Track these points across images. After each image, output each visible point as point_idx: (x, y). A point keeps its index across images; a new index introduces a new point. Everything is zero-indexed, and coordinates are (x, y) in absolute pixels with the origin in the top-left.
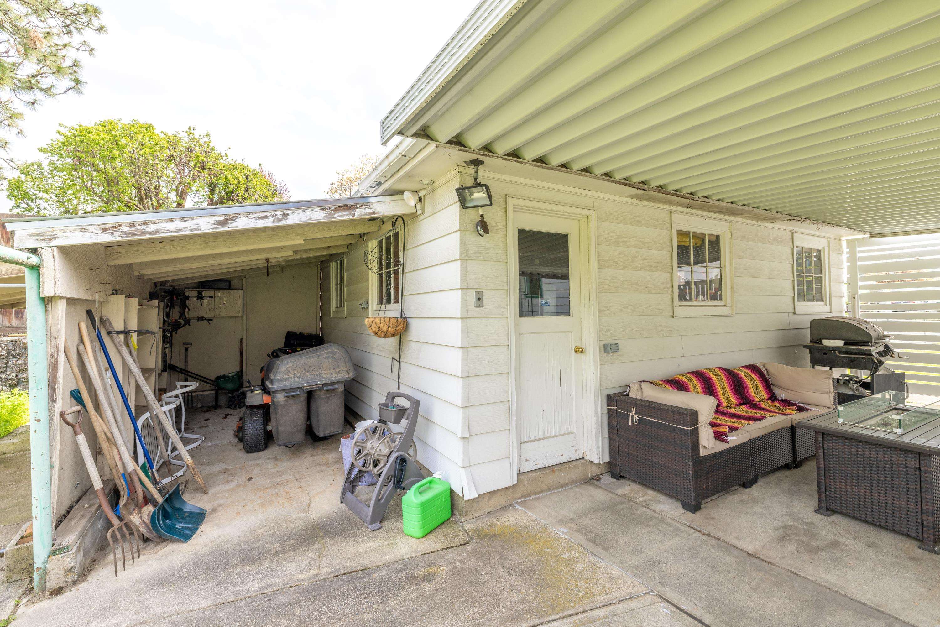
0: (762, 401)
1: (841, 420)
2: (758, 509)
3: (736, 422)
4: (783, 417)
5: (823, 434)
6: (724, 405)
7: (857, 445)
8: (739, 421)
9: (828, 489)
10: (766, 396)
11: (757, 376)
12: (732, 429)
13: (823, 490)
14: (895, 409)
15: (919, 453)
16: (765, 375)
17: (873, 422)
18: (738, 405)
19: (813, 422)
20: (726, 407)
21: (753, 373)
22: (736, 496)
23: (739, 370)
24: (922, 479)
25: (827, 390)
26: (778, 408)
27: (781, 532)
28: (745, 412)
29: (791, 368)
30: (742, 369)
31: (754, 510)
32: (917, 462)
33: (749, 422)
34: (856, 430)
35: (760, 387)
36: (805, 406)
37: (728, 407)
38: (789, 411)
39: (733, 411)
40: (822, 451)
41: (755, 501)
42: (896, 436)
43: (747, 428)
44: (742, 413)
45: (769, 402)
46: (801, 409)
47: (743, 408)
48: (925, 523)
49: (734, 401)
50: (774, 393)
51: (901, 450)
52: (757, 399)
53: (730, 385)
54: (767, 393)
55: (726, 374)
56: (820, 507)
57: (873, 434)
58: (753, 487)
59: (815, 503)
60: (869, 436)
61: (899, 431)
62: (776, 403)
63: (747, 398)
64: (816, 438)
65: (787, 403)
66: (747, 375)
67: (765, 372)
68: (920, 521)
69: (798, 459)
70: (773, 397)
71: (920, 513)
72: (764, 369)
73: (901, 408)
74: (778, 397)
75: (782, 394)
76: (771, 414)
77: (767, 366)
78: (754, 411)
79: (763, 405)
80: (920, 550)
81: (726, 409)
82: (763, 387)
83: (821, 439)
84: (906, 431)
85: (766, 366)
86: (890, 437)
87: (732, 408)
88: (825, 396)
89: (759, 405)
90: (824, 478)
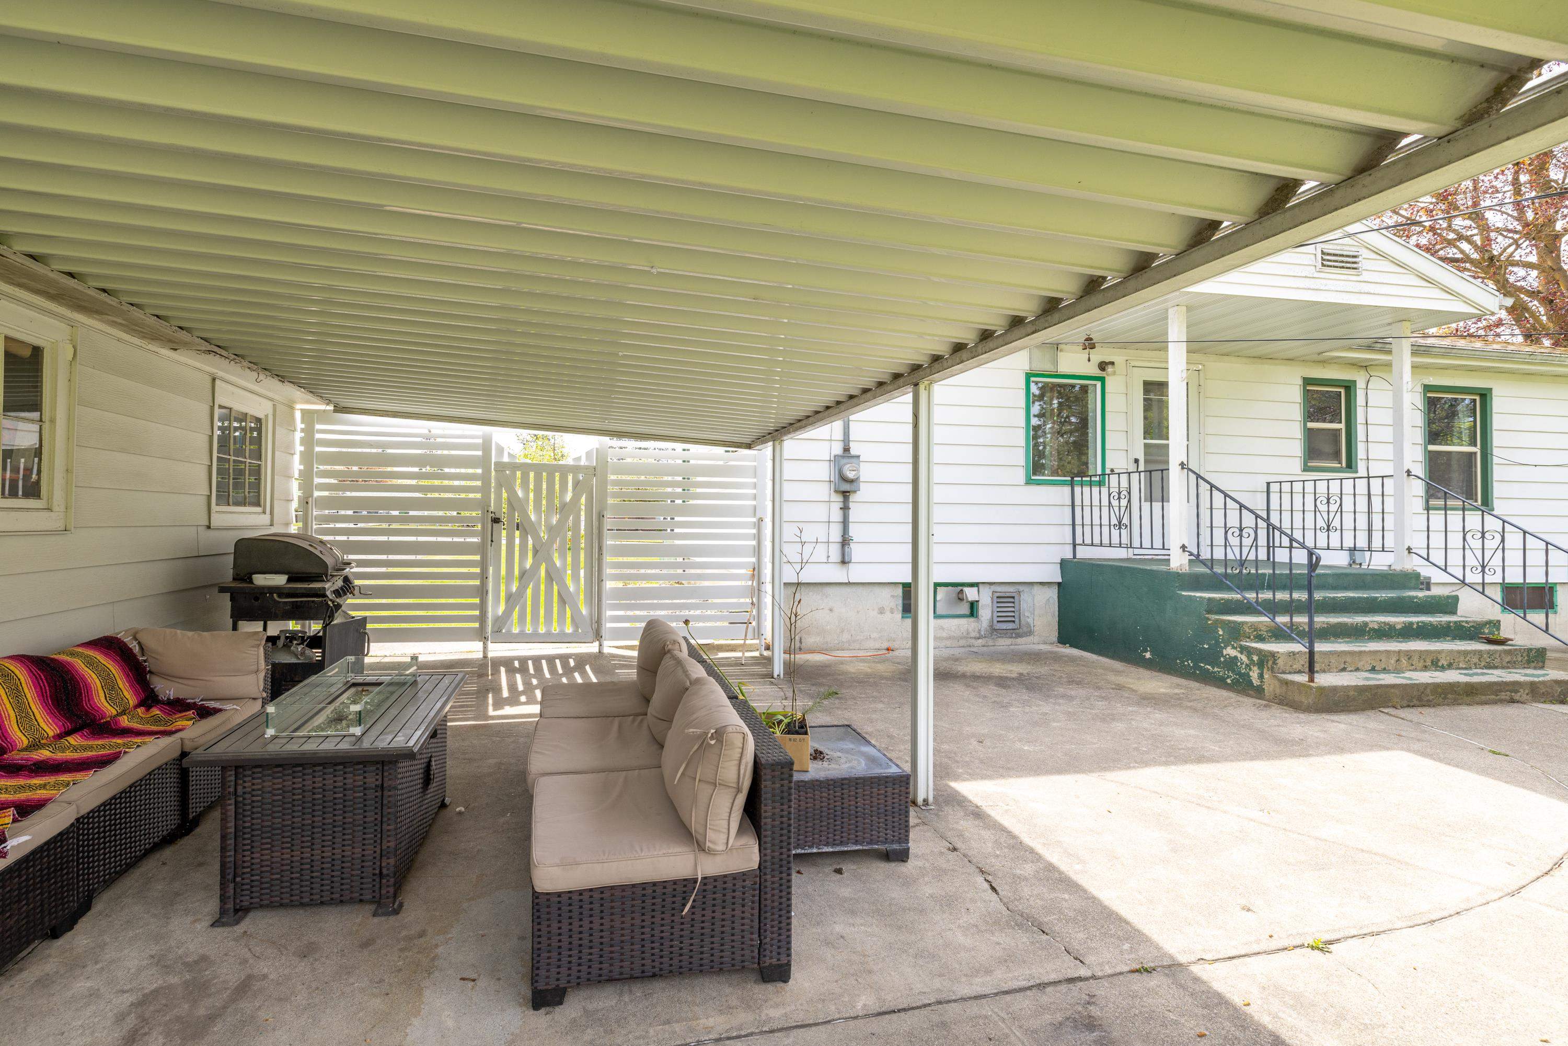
0: (123, 713)
1: (270, 732)
2: (81, 985)
3: (44, 786)
4: (165, 741)
5: (237, 768)
6: (19, 746)
7: (294, 772)
8: (52, 779)
9: (239, 871)
10: (132, 700)
11: (114, 660)
12: (25, 810)
13: (230, 877)
14: (354, 685)
15: (383, 762)
16: (134, 656)
17: (320, 719)
18: (59, 737)
19: (219, 749)
20: (25, 749)
21: (106, 655)
22: (25, 974)
23: (72, 654)
24: (385, 802)
25: (254, 668)
26: (157, 721)
27: (131, 1021)
28: (75, 749)
29: (190, 634)
30: (80, 650)
31: (69, 994)
32: (379, 777)
33: (79, 776)
34: (293, 747)
35: (122, 683)
36: (213, 704)
37: (35, 745)
38: (180, 723)
39: (45, 754)
40: (233, 801)
41: (75, 965)
42: (353, 739)
43: (73, 793)
44: (69, 755)
45: (140, 711)
46: (204, 713)
47: (72, 740)
48: (385, 871)
49: (49, 728)
50: (152, 690)
51: (359, 763)
52: (110, 710)
53: (41, 695)
54: (136, 693)
55: (34, 669)
56: (223, 912)
57: (321, 747)
58: (77, 927)
59: (213, 905)
60: (315, 753)
61: (357, 731)
62: (156, 711)
63: (87, 713)
64: (223, 778)
65: (178, 706)
66: (90, 663)
67: (136, 650)
68: (377, 872)
69: (191, 816)
70: (149, 699)
71: (378, 857)
72: (135, 643)
73: (361, 681)
74: (162, 697)
75: (166, 689)
76: (138, 740)
77: (143, 637)
78: (100, 742)
79: (125, 721)
80: (376, 920)
81: (25, 754)
82: (129, 682)
83: (233, 778)
84: (368, 726)
85: (138, 636)
86: (345, 746)
87: (43, 746)
88: (251, 678)
89: (117, 722)
90: (232, 853)
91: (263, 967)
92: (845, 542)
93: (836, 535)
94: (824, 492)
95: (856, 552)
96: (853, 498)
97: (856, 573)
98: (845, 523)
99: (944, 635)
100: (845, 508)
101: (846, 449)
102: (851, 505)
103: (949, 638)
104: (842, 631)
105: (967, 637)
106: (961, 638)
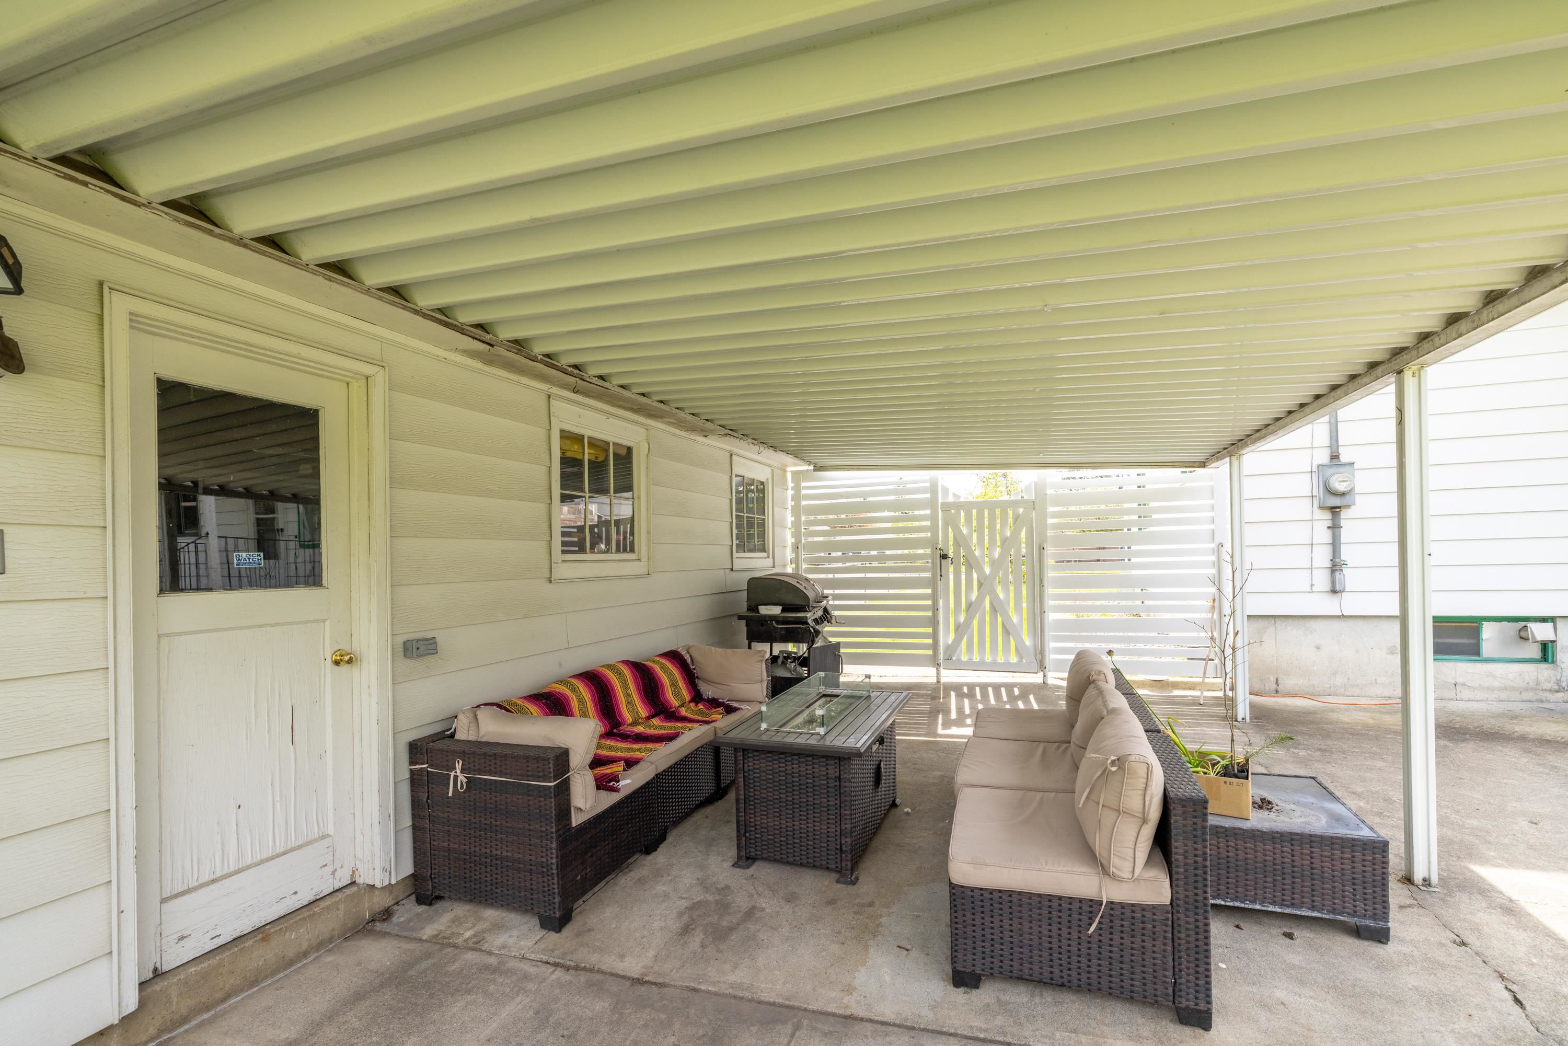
0: (682, 705)
1: (764, 726)
2: (660, 888)
3: (639, 750)
4: (705, 728)
5: (744, 750)
6: (627, 723)
7: (779, 758)
8: (643, 746)
9: (748, 829)
10: (687, 697)
11: (676, 667)
12: (630, 763)
13: (743, 832)
14: (825, 696)
15: (840, 758)
16: (688, 665)
17: (800, 720)
18: (648, 718)
19: (731, 735)
20: (631, 725)
21: (672, 663)
22: (632, 874)
23: (654, 662)
24: (842, 791)
25: (760, 678)
26: (701, 713)
27: (686, 918)
28: (656, 728)
29: (720, 650)
30: (657, 659)
31: (654, 892)
32: (837, 770)
33: (657, 745)
34: (778, 738)
35: (681, 684)
36: (735, 704)
37: (635, 723)
38: (715, 716)
39: (640, 729)
40: (742, 775)
41: (658, 874)
42: (819, 737)
43: (654, 757)
44: (653, 731)
45: (692, 705)
46: (730, 710)
47: (655, 721)
48: (844, 848)
49: (643, 712)
50: (699, 690)
51: (823, 757)
52: (675, 703)
53: (638, 688)
54: (690, 693)
55: (632, 668)
56: (739, 858)
57: (797, 741)
58: (659, 849)
59: (733, 852)
60: (792, 744)
61: (821, 731)
62: (701, 706)
63: (663, 704)
64: (736, 757)
65: (714, 703)
66: (664, 668)
67: (689, 661)
68: (839, 847)
69: (722, 785)
70: (697, 697)
71: (839, 835)
72: (688, 656)
73: (829, 693)
74: (705, 697)
75: (708, 691)
76: (690, 725)
77: (692, 652)
78: (669, 724)
79: (683, 712)
80: (839, 887)
81: (631, 728)
82: (685, 683)
83: (741, 758)
84: (829, 728)
85: (690, 651)
86: (813, 741)
87: (639, 724)
88: (758, 686)
89: (679, 712)
90: (743, 814)
91: (762, 903)
92: (1336, 567)
93: (1323, 557)
94: (1305, 509)
95: (1349, 577)
96: (1344, 514)
97: (1350, 604)
98: (1335, 545)
99: (1496, 684)
100: (1335, 527)
101: (1335, 457)
102: (1343, 523)
103: (1505, 689)
104: (1335, 674)
105: (1537, 687)
106: (1526, 690)
